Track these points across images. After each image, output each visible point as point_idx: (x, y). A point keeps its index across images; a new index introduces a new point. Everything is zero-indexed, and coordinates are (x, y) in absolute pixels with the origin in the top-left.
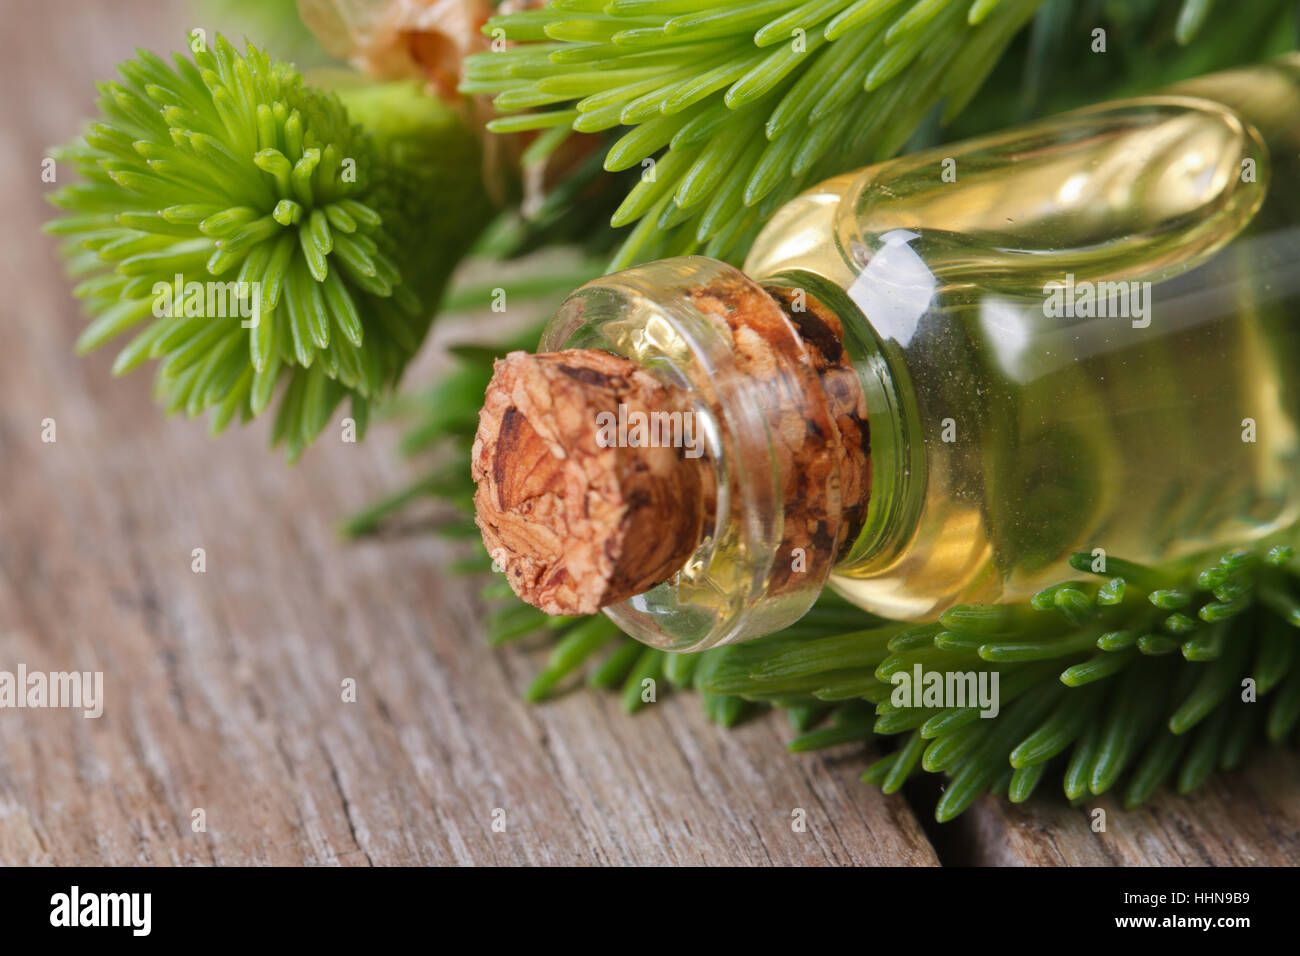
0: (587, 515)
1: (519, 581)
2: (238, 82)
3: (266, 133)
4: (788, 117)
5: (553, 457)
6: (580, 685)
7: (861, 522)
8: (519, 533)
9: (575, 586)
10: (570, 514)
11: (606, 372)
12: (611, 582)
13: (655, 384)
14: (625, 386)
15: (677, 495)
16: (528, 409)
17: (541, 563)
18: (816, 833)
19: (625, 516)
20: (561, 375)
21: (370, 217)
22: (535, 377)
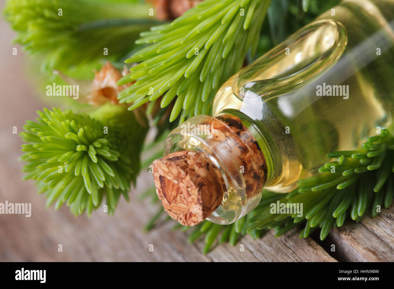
0: (190, 195)
1: (182, 221)
2: (54, 118)
3: (66, 129)
4: (205, 74)
5: (175, 184)
6: (217, 244)
7: (266, 168)
8: (176, 208)
9: (195, 216)
10: (186, 197)
11: (180, 156)
12: (203, 210)
13: (194, 154)
14: (186, 157)
15: (211, 180)
16: (164, 174)
17: (185, 214)
18: (290, 256)
19: (199, 191)
20: (167, 161)
21: (104, 141)
22: (162, 165)
